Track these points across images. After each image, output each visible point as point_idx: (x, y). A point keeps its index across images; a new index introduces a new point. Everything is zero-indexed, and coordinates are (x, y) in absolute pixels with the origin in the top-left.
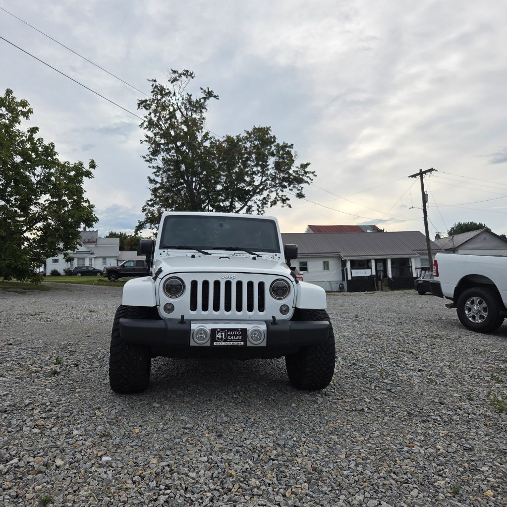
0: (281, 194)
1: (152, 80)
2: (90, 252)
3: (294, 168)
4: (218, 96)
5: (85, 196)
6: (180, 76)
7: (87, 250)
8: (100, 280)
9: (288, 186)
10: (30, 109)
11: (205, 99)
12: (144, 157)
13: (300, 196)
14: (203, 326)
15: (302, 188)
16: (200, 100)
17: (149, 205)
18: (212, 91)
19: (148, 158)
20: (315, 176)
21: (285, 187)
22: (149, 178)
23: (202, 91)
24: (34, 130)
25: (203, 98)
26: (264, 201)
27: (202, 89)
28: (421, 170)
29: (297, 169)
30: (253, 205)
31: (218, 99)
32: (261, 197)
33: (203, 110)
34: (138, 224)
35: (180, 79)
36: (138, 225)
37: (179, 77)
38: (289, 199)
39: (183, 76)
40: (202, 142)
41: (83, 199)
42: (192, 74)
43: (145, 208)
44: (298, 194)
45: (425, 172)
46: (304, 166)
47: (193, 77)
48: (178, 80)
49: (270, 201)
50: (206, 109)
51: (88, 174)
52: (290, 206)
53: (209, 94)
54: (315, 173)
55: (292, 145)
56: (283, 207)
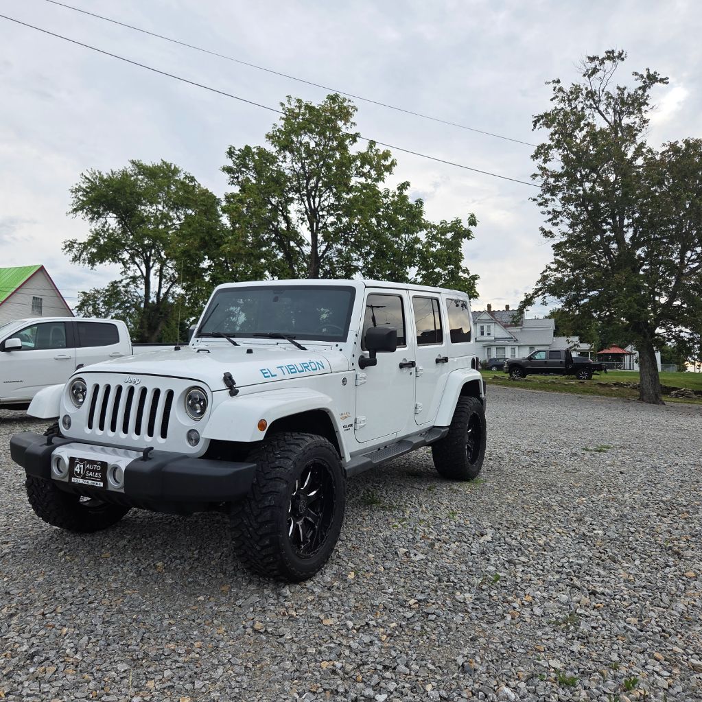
1: (554, 81)
2: (512, 338)
4: (667, 78)
5: (463, 264)
6: (602, 62)
7: (509, 337)
8: (495, 378)
10: (393, 161)
11: (644, 88)
12: (535, 200)
16: (636, 92)
17: (551, 270)
18: (655, 73)
19: (540, 200)
22: (542, 229)
23: (637, 77)
24: (404, 186)
25: (640, 88)
27: (636, 74)
31: (667, 83)
33: (643, 108)
34: (523, 298)
35: (601, 67)
36: (523, 300)
37: (600, 64)
39: (607, 62)
40: (634, 158)
41: (461, 268)
42: (622, 54)
43: (545, 274)
47: (623, 59)
48: (598, 70)
50: (648, 105)
51: (467, 234)
53: (652, 79)
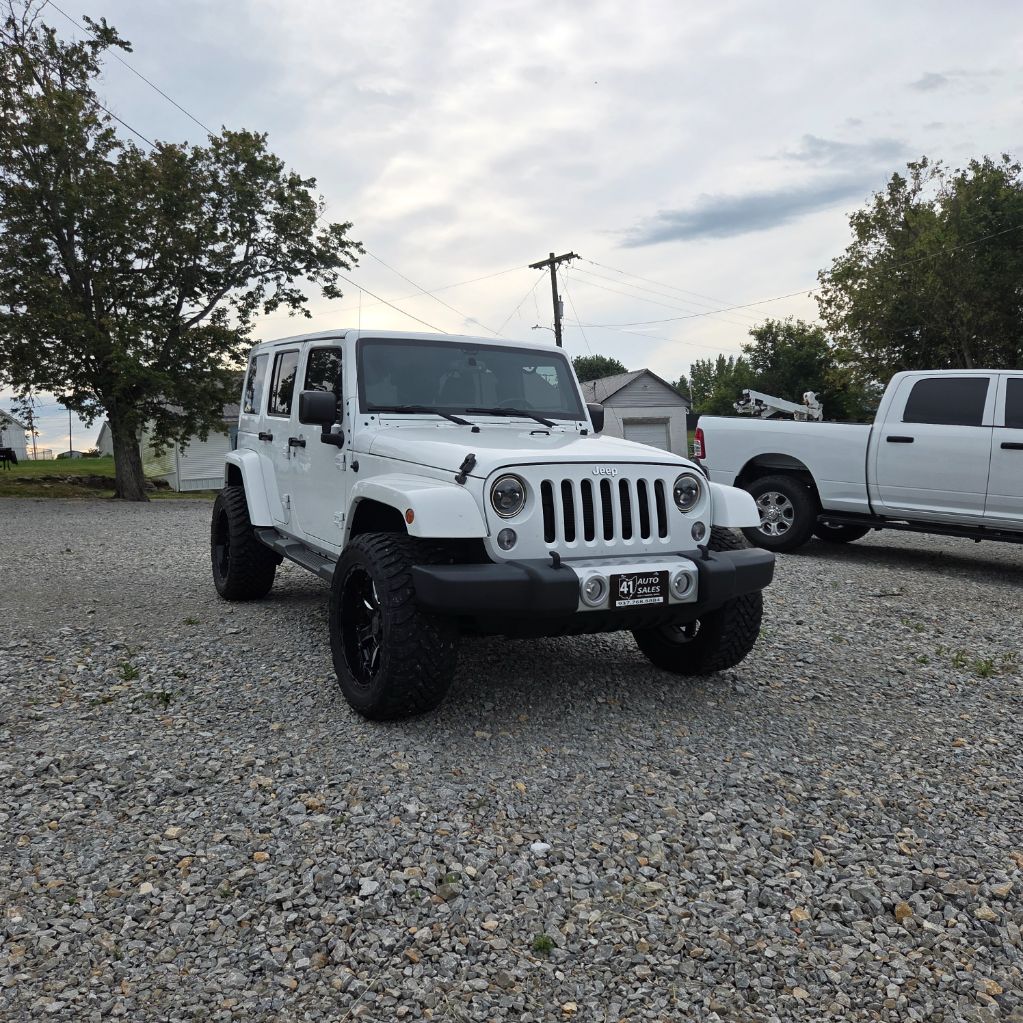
0: (288, 286)
3: (316, 233)
4: (129, 43)
9: (303, 271)
11: (94, 45)
13: (331, 292)
14: (595, 572)
15: (335, 276)
16: (81, 46)
18: (114, 29)
20: (362, 252)
21: (297, 272)
23: (89, 25)
25: (90, 43)
26: (250, 300)
27: (88, 19)
28: (552, 255)
29: (323, 235)
30: (228, 307)
31: (130, 50)
32: (243, 291)
33: (90, 73)
38: (305, 300)
40: (99, 151)
44: (326, 288)
45: (559, 260)
46: (338, 229)
49: (262, 300)
50: (98, 71)
52: (308, 314)
53: (107, 36)
54: (361, 247)
55: (313, 180)
56: (292, 314)
